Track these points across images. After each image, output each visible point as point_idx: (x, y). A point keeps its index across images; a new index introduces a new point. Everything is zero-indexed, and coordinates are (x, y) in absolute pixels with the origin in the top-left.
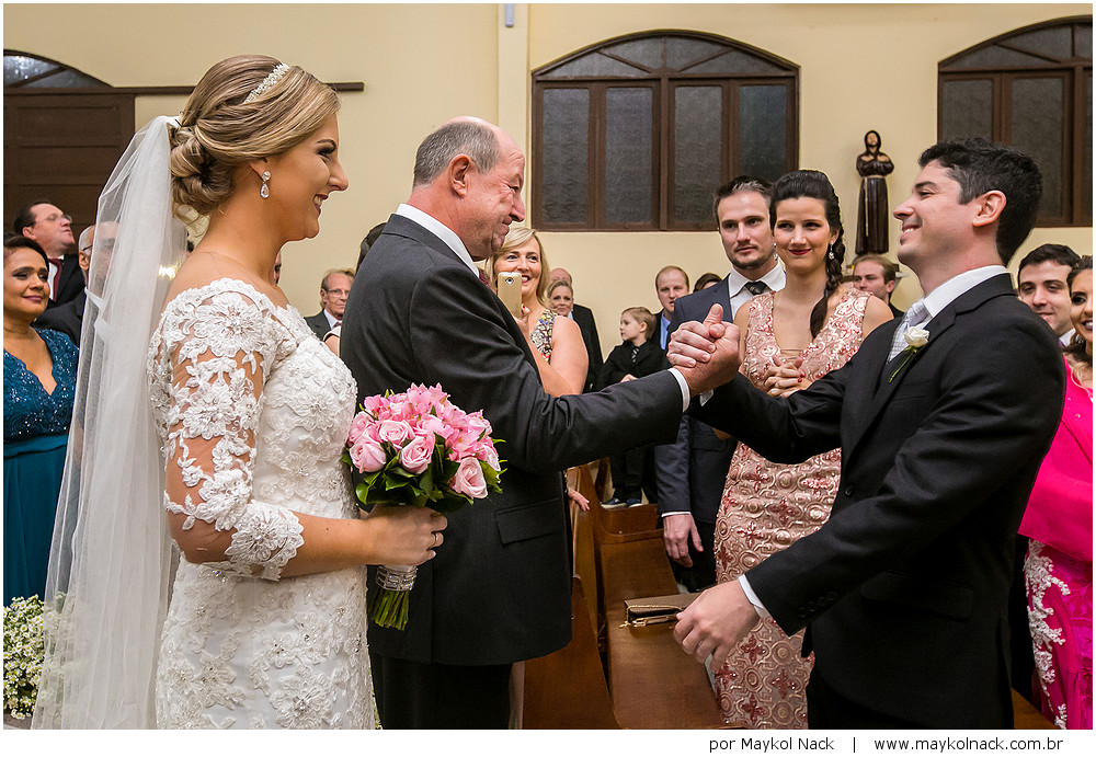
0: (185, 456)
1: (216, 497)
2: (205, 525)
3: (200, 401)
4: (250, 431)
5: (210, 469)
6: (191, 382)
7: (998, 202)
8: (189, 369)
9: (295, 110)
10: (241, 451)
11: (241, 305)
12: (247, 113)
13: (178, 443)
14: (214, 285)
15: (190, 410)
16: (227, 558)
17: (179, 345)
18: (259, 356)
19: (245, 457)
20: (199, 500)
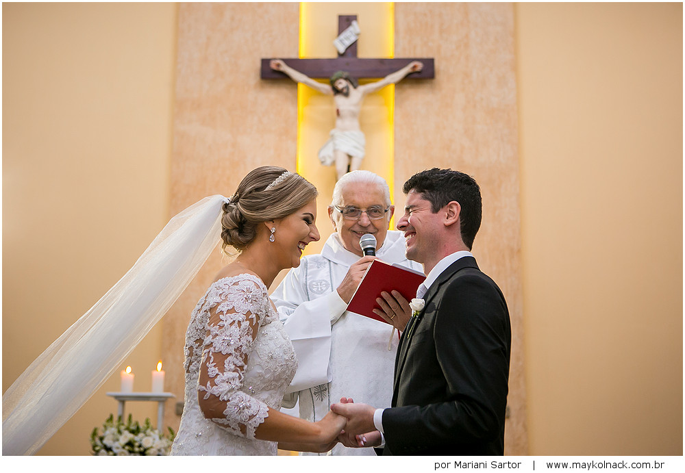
0: (211, 362)
1: (222, 384)
2: (215, 398)
3: (224, 334)
4: (246, 355)
5: (222, 370)
6: (221, 323)
7: (456, 208)
8: (221, 316)
9: (291, 196)
10: (240, 364)
11: (254, 289)
12: (265, 196)
13: (208, 354)
14: (241, 275)
15: (217, 338)
16: (224, 417)
17: (218, 304)
18: (258, 317)
19: (241, 368)
20: (214, 384)
